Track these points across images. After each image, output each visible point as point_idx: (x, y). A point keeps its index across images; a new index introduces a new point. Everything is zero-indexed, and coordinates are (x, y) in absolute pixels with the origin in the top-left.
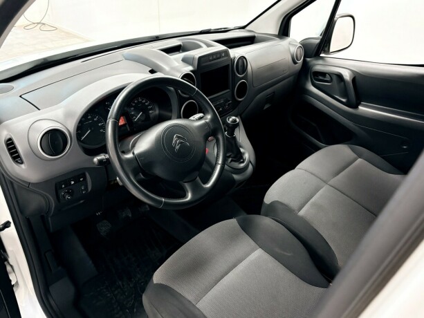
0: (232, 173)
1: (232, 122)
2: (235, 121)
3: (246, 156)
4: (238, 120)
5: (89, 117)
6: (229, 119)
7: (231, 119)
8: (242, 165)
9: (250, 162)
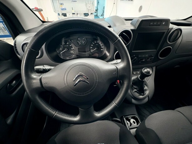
0: (132, 98)
1: (146, 72)
2: (148, 72)
3: (147, 93)
4: (151, 72)
5: (67, 44)
6: (144, 70)
7: (146, 70)
8: (141, 97)
9: (148, 96)
